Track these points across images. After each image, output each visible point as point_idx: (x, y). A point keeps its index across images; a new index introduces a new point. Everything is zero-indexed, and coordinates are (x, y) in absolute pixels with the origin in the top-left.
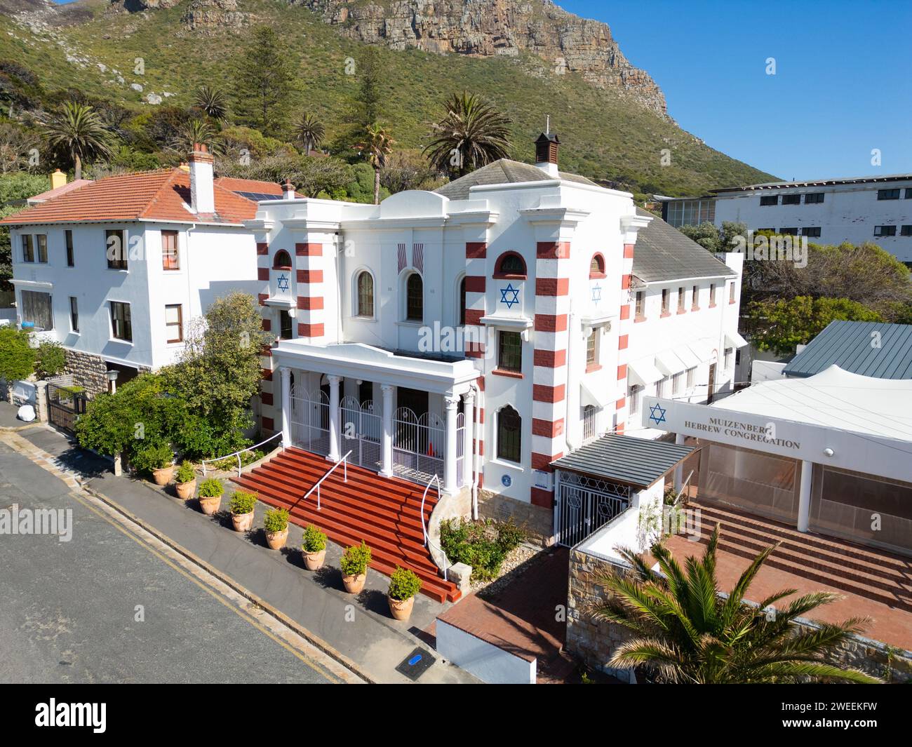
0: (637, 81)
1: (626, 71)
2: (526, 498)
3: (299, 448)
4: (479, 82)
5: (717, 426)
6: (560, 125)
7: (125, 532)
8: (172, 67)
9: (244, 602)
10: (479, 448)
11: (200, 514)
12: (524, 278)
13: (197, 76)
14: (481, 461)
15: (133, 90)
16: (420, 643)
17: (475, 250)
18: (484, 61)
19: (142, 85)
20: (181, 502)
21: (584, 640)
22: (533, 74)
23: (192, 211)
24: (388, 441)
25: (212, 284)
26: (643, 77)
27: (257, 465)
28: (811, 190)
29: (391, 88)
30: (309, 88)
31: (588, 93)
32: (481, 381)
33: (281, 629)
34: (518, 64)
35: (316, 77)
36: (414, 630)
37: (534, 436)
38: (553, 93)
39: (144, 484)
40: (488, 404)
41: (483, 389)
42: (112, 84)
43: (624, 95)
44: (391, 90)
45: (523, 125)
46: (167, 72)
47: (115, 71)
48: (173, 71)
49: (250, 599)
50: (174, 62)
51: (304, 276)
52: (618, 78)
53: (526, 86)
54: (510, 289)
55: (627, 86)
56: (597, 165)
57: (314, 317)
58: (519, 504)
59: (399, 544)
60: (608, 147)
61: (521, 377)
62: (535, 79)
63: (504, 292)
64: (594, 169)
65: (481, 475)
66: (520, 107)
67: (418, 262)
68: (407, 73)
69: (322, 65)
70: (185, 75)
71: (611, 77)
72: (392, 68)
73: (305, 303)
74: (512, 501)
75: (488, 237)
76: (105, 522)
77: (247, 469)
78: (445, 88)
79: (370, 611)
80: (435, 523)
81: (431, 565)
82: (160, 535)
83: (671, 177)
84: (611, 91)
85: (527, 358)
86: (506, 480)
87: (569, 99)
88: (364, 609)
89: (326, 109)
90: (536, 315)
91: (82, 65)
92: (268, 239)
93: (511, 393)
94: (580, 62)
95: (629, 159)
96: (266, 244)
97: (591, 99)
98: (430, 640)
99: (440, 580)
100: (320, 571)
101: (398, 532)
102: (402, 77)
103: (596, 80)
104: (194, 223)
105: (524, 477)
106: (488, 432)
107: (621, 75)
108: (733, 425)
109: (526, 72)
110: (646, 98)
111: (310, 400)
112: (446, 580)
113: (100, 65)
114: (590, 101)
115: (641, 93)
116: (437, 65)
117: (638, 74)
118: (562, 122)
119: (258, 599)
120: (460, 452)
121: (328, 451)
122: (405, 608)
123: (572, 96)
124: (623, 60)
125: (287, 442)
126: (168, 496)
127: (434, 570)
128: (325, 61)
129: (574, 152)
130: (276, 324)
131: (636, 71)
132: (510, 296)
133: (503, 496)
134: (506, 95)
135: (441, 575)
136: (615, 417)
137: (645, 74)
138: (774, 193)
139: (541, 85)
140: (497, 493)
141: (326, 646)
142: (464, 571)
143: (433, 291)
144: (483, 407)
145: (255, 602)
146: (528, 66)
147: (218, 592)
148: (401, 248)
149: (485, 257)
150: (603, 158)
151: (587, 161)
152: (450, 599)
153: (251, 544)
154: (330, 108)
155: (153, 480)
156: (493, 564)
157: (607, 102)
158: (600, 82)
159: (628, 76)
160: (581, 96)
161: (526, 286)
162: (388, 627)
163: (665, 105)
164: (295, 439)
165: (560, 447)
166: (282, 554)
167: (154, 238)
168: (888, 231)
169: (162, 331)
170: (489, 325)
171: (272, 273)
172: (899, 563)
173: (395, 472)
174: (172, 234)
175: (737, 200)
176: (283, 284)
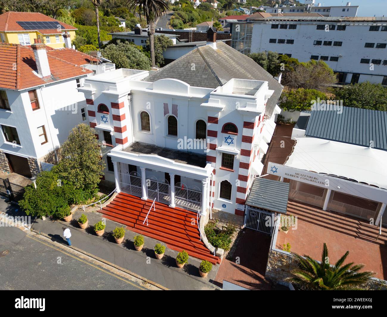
2: (233, 212)
3: (125, 193)
5: (298, 175)
7: (69, 255)
10: (212, 194)
11: (96, 236)
12: (237, 135)
14: (213, 199)
16: (215, 287)
17: (212, 119)
20: (84, 231)
21: (272, 275)
23: (39, 76)
24: (173, 194)
28: (292, 23)
32: (214, 171)
36: (211, 281)
37: (237, 192)
39: (60, 223)
40: (218, 180)
41: (215, 174)
49: (142, 280)
51: (117, 118)
54: (229, 138)
57: (124, 135)
58: (230, 215)
59: (190, 241)
61: (233, 172)
63: (226, 139)
65: (213, 204)
67: (175, 112)
73: (119, 130)
74: (227, 213)
75: (220, 116)
76: (56, 251)
77: (104, 206)
79: (191, 275)
80: (202, 229)
81: (204, 248)
82: (85, 253)
85: (236, 165)
86: (224, 206)
88: (188, 275)
90: (241, 149)
92: (93, 98)
93: (227, 176)
96: (92, 100)
99: (212, 256)
101: (187, 235)
104: (44, 85)
105: (231, 206)
106: (217, 189)
108: (304, 176)
111: (129, 175)
112: (214, 256)
119: (146, 280)
125: (119, 191)
126: (75, 228)
127: (208, 251)
130: (102, 136)
132: (229, 141)
133: (223, 211)
135: (212, 254)
138: (277, 23)
140: (220, 210)
142: (221, 251)
143: (183, 126)
144: (215, 180)
145: (145, 281)
147: (127, 279)
148: (165, 105)
149: (217, 123)
152: (218, 263)
153: (127, 249)
155: (63, 220)
161: (237, 137)
162: (201, 282)
164: (122, 188)
166: (143, 253)
167: (26, 98)
168: (319, 43)
169: (37, 138)
170: (220, 152)
171: (97, 114)
172: (357, 222)
173: (176, 205)
174: (34, 91)
175: (262, 25)
176: (104, 119)
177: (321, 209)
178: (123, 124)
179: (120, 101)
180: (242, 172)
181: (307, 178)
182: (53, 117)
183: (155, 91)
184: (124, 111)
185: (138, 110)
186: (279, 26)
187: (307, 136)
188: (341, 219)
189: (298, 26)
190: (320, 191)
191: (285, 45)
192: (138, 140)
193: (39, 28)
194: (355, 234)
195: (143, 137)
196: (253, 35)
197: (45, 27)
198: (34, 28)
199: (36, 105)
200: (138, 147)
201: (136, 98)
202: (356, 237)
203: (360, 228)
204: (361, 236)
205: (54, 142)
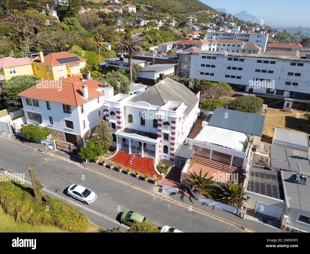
2: (169, 160)
5: (198, 144)
7: (99, 175)
9: (130, 185)
10: (160, 151)
11: (110, 169)
16: (160, 187)
17: (159, 119)
20: (105, 167)
21: (183, 183)
23: (84, 98)
24: (143, 151)
25: (90, 113)
27: (113, 156)
28: (214, 56)
33: (138, 188)
36: (158, 185)
37: (170, 150)
39: (93, 163)
40: (162, 145)
41: (161, 142)
51: (119, 118)
54: (166, 127)
57: (121, 125)
58: (168, 160)
59: (150, 171)
61: (168, 141)
63: (165, 127)
65: (160, 156)
73: (119, 123)
76: (94, 173)
77: (112, 157)
80: (155, 166)
81: (156, 173)
82: (106, 175)
85: (169, 138)
86: (165, 157)
88: (149, 183)
90: (171, 132)
93: (166, 143)
96: (108, 110)
98: (162, 187)
100: (139, 177)
101: (149, 168)
104: (86, 102)
105: (168, 157)
106: (162, 149)
119: (132, 184)
121: (128, 152)
122: (156, 182)
126: (101, 165)
130: (111, 125)
133: (165, 159)
135: (159, 176)
138: (205, 55)
140: (163, 158)
141: (146, 190)
142: (162, 174)
143: (147, 121)
149: (161, 121)
152: (161, 179)
155: (95, 162)
161: (169, 127)
162: (154, 185)
164: (119, 149)
165: (175, 152)
166: (130, 175)
167: (79, 108)
168: (229, 68)
169: (82, 126)
170: (163, 133)
171: (110, 116)
172: (223, 164)
173: (144, 156)
174: (82, 105)
175: (196, 56)
176: (113, 118)
177: (209, 159)
178: (121, 120)
179: (120, 111)
180: (172, 141)
181: (202, 144)
182: (88, 116)
183: (136, 106)
184: (122, 115)
185: (128, 113)
186: (206, 57)
187: (209, 125)
188: (216, 163)
189: (217, 58)
190: (208, 151)
191: (210, 68)
192: (127, 127)
193: (68, 62)
194: (221, 169)
195: (129, 126)
196: (191, 61)
197: (71, 61)
198: (65, 62)
199: (82, 111)
200: (127, 130)
201: (127, 109)
202: (221, 170)
203: (224, 167)
204: (223, 170)
205: (88, 128)
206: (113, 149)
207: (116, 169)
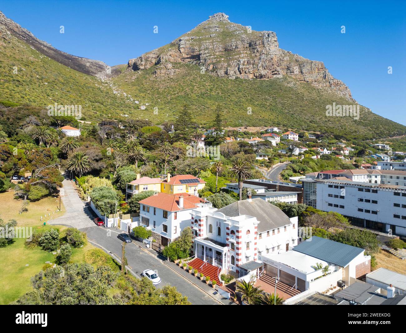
0: (337, 85)
1: (331, 81)
2: (235, 271)
3: (198, 258)
4: (265, 90)
6: (300, 108)
7: (172, 271)
8: (148, 92)
9: (192, 284)
10: (228, 262)
11: (183, 269)
13: (157, 95)
14: (229, 264)
15: (136, 104)
16: (216, 291)
17: (228, 228)
18: (267, 81)
19: (138, 101)
20: (180, 267)
22: (289, 85)
23: (179, 207)
24: (214, 259)
25: (182, 221)
26: (340, 83)
27: (191, 261)
29: (229, 96)
30: (197, 98)
31: (314, 92)
32: (229, 250)
33: (197, 288)
34: (282, 81)
35: (200, 93)
36: (215, 289)
37: (236, 261)
38: (297, 93)
40: (230, 255)
41: (229, 252)
42: (128, 102)
43: (331, 91)
44: (229, 97)
45: (283, 108)
46: (147, 94)
47: (129, 96)
48: (149, 94)
50: (149, 90)
51: (200, 225)
52: (328, 84)
53: (285, 91)
55: (332, 87)
56: (316, 125)
57: (202, 233)
59: (214, 277)
60: (321, 117)
61: (234, 251)
62: (290, 87)
64: (314, 128)
65: (229, 267)
66: (283, 100)
67: (220, 225)
68: (235, 89)
69: (202, 88)
70: (153, 95)
71: (325, 84)
72: (229, 87)
73: (200, 230)
74: (233, 272)
75: (230, 227)
77: (189, 261)
78: (251, 94)
80: (220, 274)
82: (177, 272)
83: (351, 130)
84: (325, 90)
85: (235, 248)
86: (232, 268)
87: (305, 95)
88: (209, 286)
89: (203, 107)
90: (236, 241)
91: (119, 95)
92: (194, 217)
93: (233, 254)
94: (310, 78)
95: (331, 122)
97: (315, 94)
98: (217, 291)
99: (220, 283)
100: (203, 280)
101: (214, 275)
102: (233, 91)
103: (317, 86)
104: (180, 211)
105: (235, 268)
106: (230, 259)
107: (329, 83)
109: (286, 84)
110: (342, 92)
111: (201, 249)
113: (124, 93)
114: (314, 95)
115: (339, 90)
116: (248, 84)
117: (338, 82)
118: (301, 106)
119: (194, 283)
120: (225, 263)
121: (203, 260)
122: (214, 286)
123: (306, 94)
124: (330, 76)
125: (196, 257)
126: (178, 266)
127: (219, 281)
128: (204, 86)
129: (305, 120)
130: (194, 233)
131: (336, 81)
132: (233, 237)
134: (277, 95)
136: (254, 258)
137: (341, 81)
139: (292, 90)
140: (231, 270)
142: (223, 282)
146: (287, 82)
147: (188, 282)
148: (217, 222)
149: (229, 230)
150: (319, 122)
151: (311, 124)
152: (221, 286)
153: (192, 275)
154: (205, 106)
155: (174, 262)
156: (228, 282)
157: (322, 95)
158: (320, 86)
159: (332, 83)
160: (310, 93)
161: (235, 236)
163: (351, 94)
164: (198, 256)
165: (240, 263)
166: (197, 277)
167: (173, 214)
168: (361, 200)
169: (173, 231)
170: (230, 242)
171: (194, 223)
173: (214, 264)
174: (176, 213)
175: (322, 184)
176: (196, 226)
178: (202, 228)
179: (201, 219)
180: (237, 251)
181: (270, 262)
182: (180, 223)
183: (214, 216)
184: (203, 223)
185: (209, 224)
186: (333, 186)
187: (294, 250)
189: (345, 188)
191: (339, 199)
192: (208, 237)
193: (188, 182)
194: (285, 291)
195: (209, 235)
197: (191, 182)
198: (185, 183)
199: (176, 218)
200: (207, 239)
201: (209, 219)
202: (285, 292)
204: (287, 292)
205: (178, 234)
206: (192, 254)
207: (187, 271)
